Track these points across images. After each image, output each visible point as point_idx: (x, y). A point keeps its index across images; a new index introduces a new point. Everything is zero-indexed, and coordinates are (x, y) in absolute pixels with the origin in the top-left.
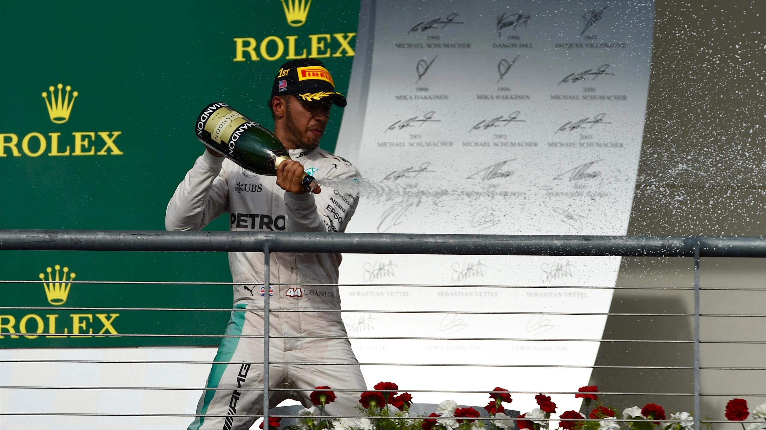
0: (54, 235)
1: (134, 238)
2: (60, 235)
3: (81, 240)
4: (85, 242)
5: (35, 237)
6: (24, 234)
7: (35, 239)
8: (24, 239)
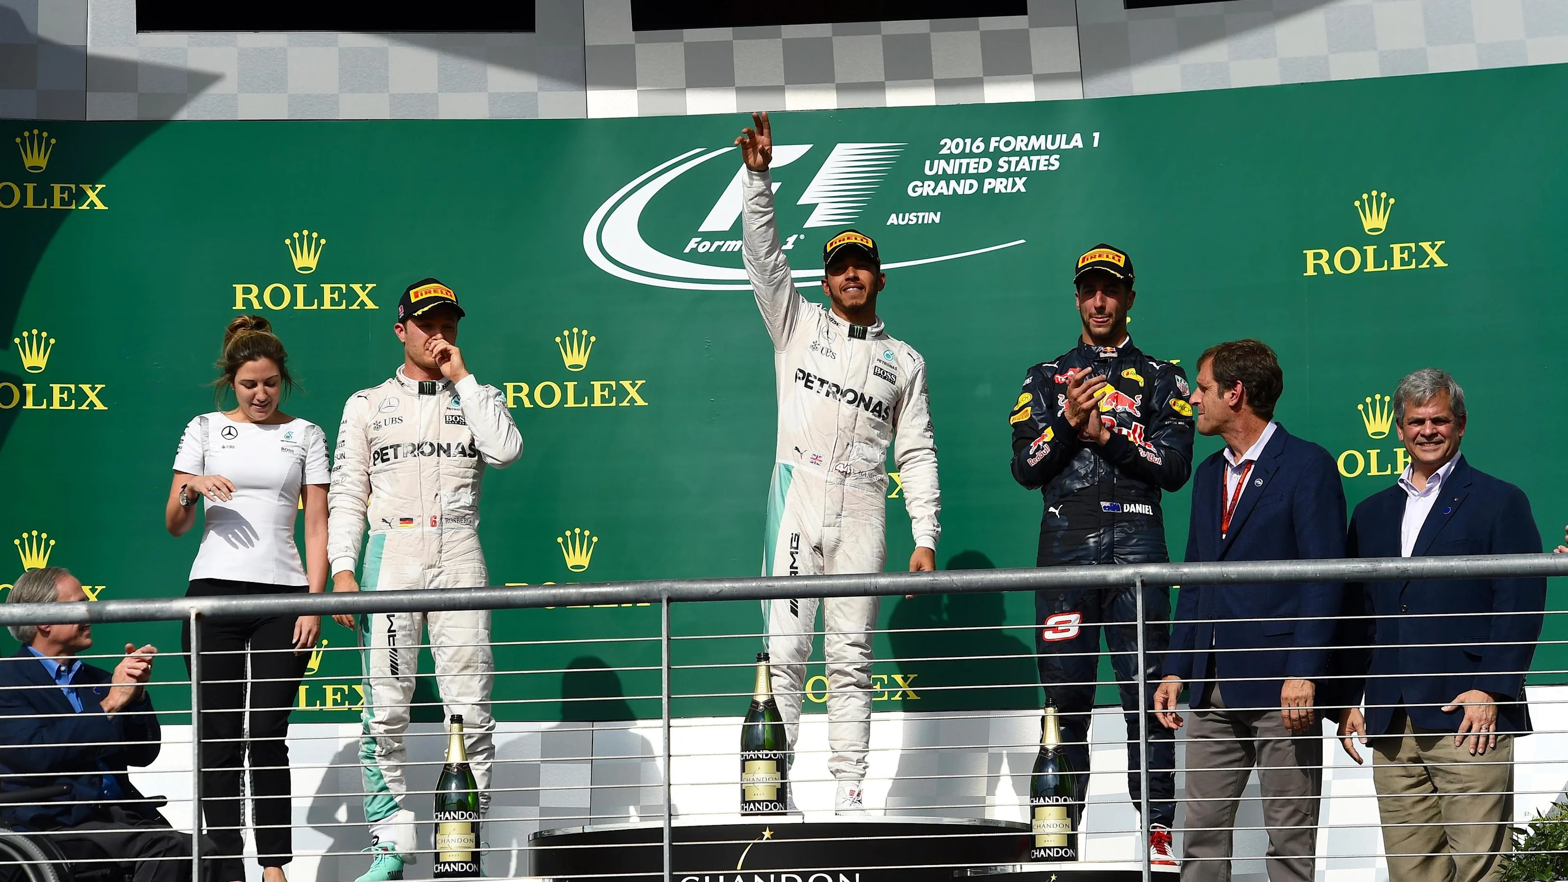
0: (1377, 564)
1: (1469, 563)
2: (1384, 563)
3: (1408, 568)
4: (1413, 570)
5: (1356, 567)
6: (1343, 564)
7: (1356, 569)
8: (1344, 570)
